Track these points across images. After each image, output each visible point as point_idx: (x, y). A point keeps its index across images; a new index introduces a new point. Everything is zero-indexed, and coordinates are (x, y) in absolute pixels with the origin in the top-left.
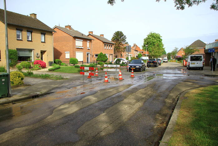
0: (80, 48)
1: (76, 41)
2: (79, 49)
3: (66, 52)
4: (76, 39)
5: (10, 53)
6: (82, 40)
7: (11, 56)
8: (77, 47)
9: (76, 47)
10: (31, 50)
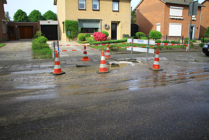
0: (177, 19)
1: (170, 9)
2: (175, 20)
3: (157, 24)
4: (171, 7)
5: (68, 24)
6: (183, 8)
7: (70, 28)
8: (172, 17)
9: (170, 17)
10: (98, 21)
